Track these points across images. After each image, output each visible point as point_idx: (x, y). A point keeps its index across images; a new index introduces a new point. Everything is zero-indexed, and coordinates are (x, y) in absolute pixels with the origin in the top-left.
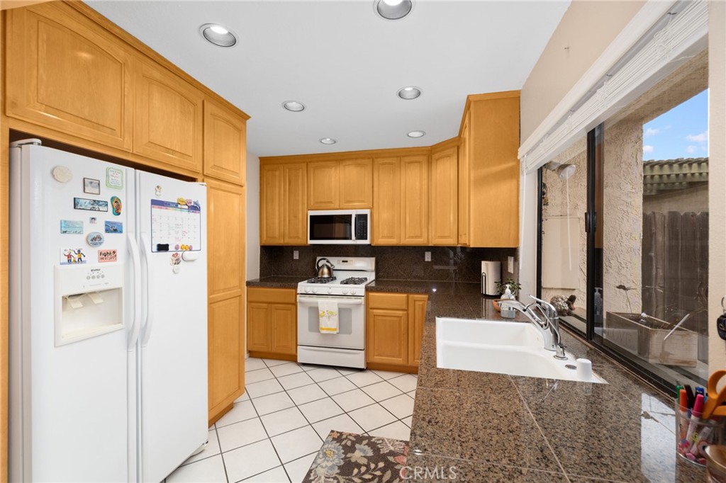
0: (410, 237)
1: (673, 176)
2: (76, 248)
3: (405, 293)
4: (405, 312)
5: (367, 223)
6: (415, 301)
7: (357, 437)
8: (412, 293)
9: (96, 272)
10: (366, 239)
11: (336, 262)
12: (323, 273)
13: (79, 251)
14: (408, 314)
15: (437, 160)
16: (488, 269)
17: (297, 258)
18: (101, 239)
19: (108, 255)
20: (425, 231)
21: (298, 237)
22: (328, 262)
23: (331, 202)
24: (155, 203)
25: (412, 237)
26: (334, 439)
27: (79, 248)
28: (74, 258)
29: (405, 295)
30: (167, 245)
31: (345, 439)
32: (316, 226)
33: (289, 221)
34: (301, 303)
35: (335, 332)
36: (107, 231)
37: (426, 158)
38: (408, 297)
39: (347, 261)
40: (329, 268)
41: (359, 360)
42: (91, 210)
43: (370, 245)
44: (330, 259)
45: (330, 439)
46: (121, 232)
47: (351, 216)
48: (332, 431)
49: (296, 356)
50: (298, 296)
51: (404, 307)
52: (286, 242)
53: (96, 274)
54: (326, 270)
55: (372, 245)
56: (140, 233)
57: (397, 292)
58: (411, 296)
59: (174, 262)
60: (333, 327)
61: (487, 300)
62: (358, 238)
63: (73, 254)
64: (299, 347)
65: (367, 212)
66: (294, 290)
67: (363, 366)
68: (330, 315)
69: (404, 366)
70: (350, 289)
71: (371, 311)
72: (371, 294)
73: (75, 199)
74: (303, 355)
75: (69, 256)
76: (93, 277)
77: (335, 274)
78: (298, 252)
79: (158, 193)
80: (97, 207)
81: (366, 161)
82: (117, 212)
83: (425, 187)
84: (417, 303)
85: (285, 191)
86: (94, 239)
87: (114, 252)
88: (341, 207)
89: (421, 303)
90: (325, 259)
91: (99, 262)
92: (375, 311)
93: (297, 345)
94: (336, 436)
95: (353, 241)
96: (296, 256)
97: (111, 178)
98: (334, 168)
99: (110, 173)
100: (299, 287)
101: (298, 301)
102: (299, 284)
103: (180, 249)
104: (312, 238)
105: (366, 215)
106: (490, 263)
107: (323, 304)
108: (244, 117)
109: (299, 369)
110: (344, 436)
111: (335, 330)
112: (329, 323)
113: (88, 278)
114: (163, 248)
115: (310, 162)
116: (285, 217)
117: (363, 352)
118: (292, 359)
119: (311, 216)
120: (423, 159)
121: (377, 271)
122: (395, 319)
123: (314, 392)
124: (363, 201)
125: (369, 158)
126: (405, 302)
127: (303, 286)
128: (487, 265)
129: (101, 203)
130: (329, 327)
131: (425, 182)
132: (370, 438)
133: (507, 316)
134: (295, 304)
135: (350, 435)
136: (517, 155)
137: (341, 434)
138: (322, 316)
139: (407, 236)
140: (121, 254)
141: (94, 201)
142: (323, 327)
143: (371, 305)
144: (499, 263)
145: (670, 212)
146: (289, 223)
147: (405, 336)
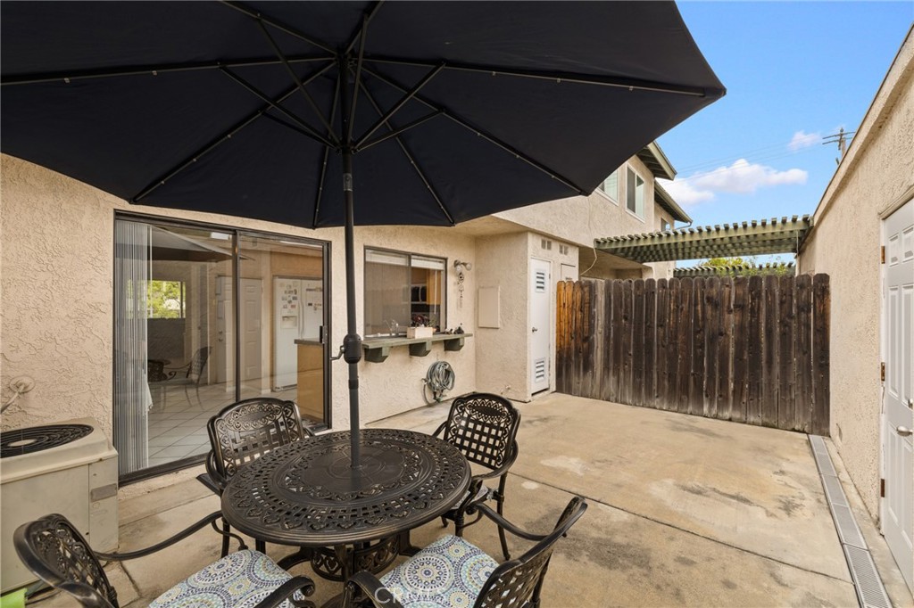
2: (286, 304)
28: (285, 307)
30: (311, 304)
56: (303, 300)
82: (296, 294)
86: (290, 302)
91: (291, 308)
97: (294, 283)
113: (288, 312)
129: (292, 291)
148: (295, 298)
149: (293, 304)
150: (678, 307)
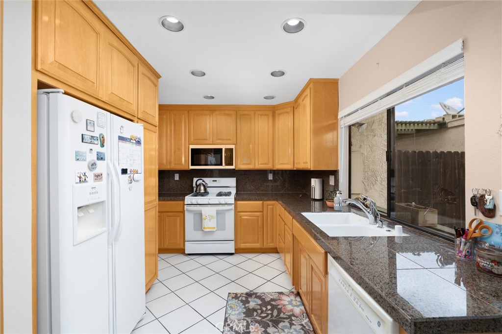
0: (261, 164)
1: (410, 130)
2: (83, 172)
3: (261, 200)
4: (261, 213)
5: (233, 154)
6: (267, 205)
7: (247, 294)
8: (266, 200)
9: (94, 189)
10: (232, 165)
11: (208, 181)
12: (200, 190)
13: (85, 174)
14: (263, 214)
15: (279, 114)
16: (315, 183)
17: (178, 179)
18: (95, 164)
19: (98, 177)
20: (271, 160)
21: (182, 164)
22: (203, 181)
23: (206, 139)
24: (121, 138)
25: (263, 164)
26: (233, 298)
27: (84, 171)
28: (82, 179)
29: (261, 202)
30: (126, 170)
31: (241, 296)
32: (195, 155)
33: (175, 152)
34: (189, 211)
35: (215, 230)
36: (98, 159)
37: (271, 112)
38: (263, 203)
39: (216, 181)
40: (204, 186)
41: (230, 247)
42: (90, 143)
43: (234, 169)
44: (204, 179)
45: (230, 298)
46: (104, 160)
47: (221, 149)
48: (229, 293)
49: (185, 249)
50: (185, 206)
51: (261, 210)
52: (171, 167)
53: (94, 190)
54: (202, 188)
55: (236, 169)
56: (113, 160)
57: (256, 200)
58: (265, 202)
59: (130, 182)
60: (213, 226)
61: (315, 202)
62: (226, 165)
63: (82, 176)
64: (186, 242)
65: (233, 147)
66: (182, 202)
67: (233, 251)
68: (211, 217)
69: (261, 249)
70: (223, 200)
71: (239, 213)
72: (239, 202)
73: (82, 135)
74: (189, 248)
75: (80, 177)
76: (93, 193)
77: (209, 190)
78: (178, 175)
79: (122, 131)
80: (93, 141)
81: (231, 112)
82: (102, 146)
83: (271, 132)
84: (269, 207)
85: (171, 130)
86: (92, 165)
87: (101, 175)
88: (214, 143)
89: (272, 206)
90: (201, 179)
91: (94, 182)
92: (241, 213)
93: (184, 241)
94: (234, 296)
95: (224, 167)
96: (177, 177)
97: (100, 119)
98: (208, 116)
99: (99, 116)
100: (186, 200)
101: (185, 209)
102: (186, 197)
103: (132, 173)
104: (192, 165)
105: (232, 149)
106: (317, 180)
107: (205, 211)
108: (158, 76)
109: (187, 258)
110: (239, 295)
111: (214, 228)
112: (210, 224)
113: (90, 194)
114: (124, 171)
115: (191, 110)
116: (171, 149)
117: (233, 242)
118: (182, 251)
119: (192, 149)
120: (270, 113)
121: (237, 187)
122: (255, 218)
123: (205, 272)
124: (230, 139)
125: (234, 110)
126: (261, 206)
127: (189, 199)
128: (315, 181)
129: (95, 138)
130: (210, 226)
131: (271, 128)
132: (256, 294)
133: (338, 210)
134: (183, 212)
135: (242, 294)
136: (338, 116)
137: (236, 294)
138: (205, 220)
139: (260, 163)
140: (104, 176)
141: (92, 136)
142: (206, 226)
143: (239, 210)
144: (322, 179)
145: (412, 151)
146: (174, 154)
147: (262, 229)
148: (101, 157)
149: (97, 171)
150: (445, 171)
